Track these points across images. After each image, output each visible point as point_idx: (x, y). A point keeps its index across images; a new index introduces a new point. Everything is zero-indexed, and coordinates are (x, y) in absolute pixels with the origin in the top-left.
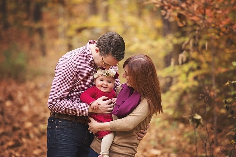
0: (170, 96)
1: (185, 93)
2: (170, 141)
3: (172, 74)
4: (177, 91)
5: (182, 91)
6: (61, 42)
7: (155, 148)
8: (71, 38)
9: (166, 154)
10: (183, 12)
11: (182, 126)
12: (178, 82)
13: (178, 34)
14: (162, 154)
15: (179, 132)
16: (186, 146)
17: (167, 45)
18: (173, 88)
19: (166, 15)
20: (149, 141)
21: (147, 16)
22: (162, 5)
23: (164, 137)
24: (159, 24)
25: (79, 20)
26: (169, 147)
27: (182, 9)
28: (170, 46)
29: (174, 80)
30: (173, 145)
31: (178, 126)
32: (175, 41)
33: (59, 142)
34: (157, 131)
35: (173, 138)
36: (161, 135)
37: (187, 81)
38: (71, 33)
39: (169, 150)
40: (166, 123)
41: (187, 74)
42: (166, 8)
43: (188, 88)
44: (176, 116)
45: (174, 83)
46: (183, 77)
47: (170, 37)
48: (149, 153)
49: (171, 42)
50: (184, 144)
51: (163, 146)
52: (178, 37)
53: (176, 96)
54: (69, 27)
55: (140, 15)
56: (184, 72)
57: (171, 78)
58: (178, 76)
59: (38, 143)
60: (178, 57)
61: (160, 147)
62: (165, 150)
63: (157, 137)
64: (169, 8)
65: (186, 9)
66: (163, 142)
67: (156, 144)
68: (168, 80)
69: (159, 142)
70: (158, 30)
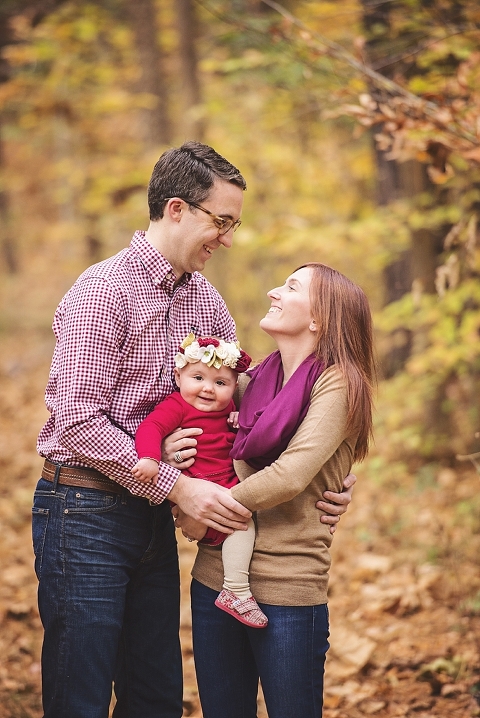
0: (407, 389)
1: (452, 376)
2: (416, 528)
3: (412, 323)
4: (430, 372)
5: (441, 372)
6: (66, 232)
7: (370, 549)
8: (93, 218)
9: (406, 569)
10: (442, 138)
11: (447, 477)
12: (429, 345)
13: (425, 199)
14: (394, 567)
15: (439, 496)
16: (464, 543)
17: (393, 233)
18: (417, 364)
19: (390, 148)
20: (353, 528)
21: (326, 145)
22: (379, 118)
23: (396, 518)
24: (363, 166)
25: (118, 164)
26: (413, 546)
27: (440, 127)
28: (403, 237)
29: (419, 340)
30: (425, 538)
31: (435, 480)
32: (418, 221)
33: (76, 557)
34: (374, 498)
35: (426, 516)
36: (386, 510)
37: (458, 341)
38: (96, 202)
39: (414, 555)
40: (400, 470)
41: (459, 319)
42: (391, 126)
43: (461, 362)
44: (429, 447)
45: (417, 347)
46: (445, 331)
47: (401, 207)
48: (354, 566)
49: (406, 223)
50: (458, 536)
51: (396, 542)
52: (426, 209)
53: (426, 386)
54: (89, 184)
55: (304, 140)
56: (448, 314)
57: (408, 333)
58: (429, 327)
59: (16, 547)
60: (434, 276)
61: (387, 545)
62: (401, 555)
63: (375, 516)
64: (400, 126)
65: (452, 127)
66: (393, 532)
67: (374, 538)
68: (400, 340)
69: (383, 531)
70: (361, 186)
